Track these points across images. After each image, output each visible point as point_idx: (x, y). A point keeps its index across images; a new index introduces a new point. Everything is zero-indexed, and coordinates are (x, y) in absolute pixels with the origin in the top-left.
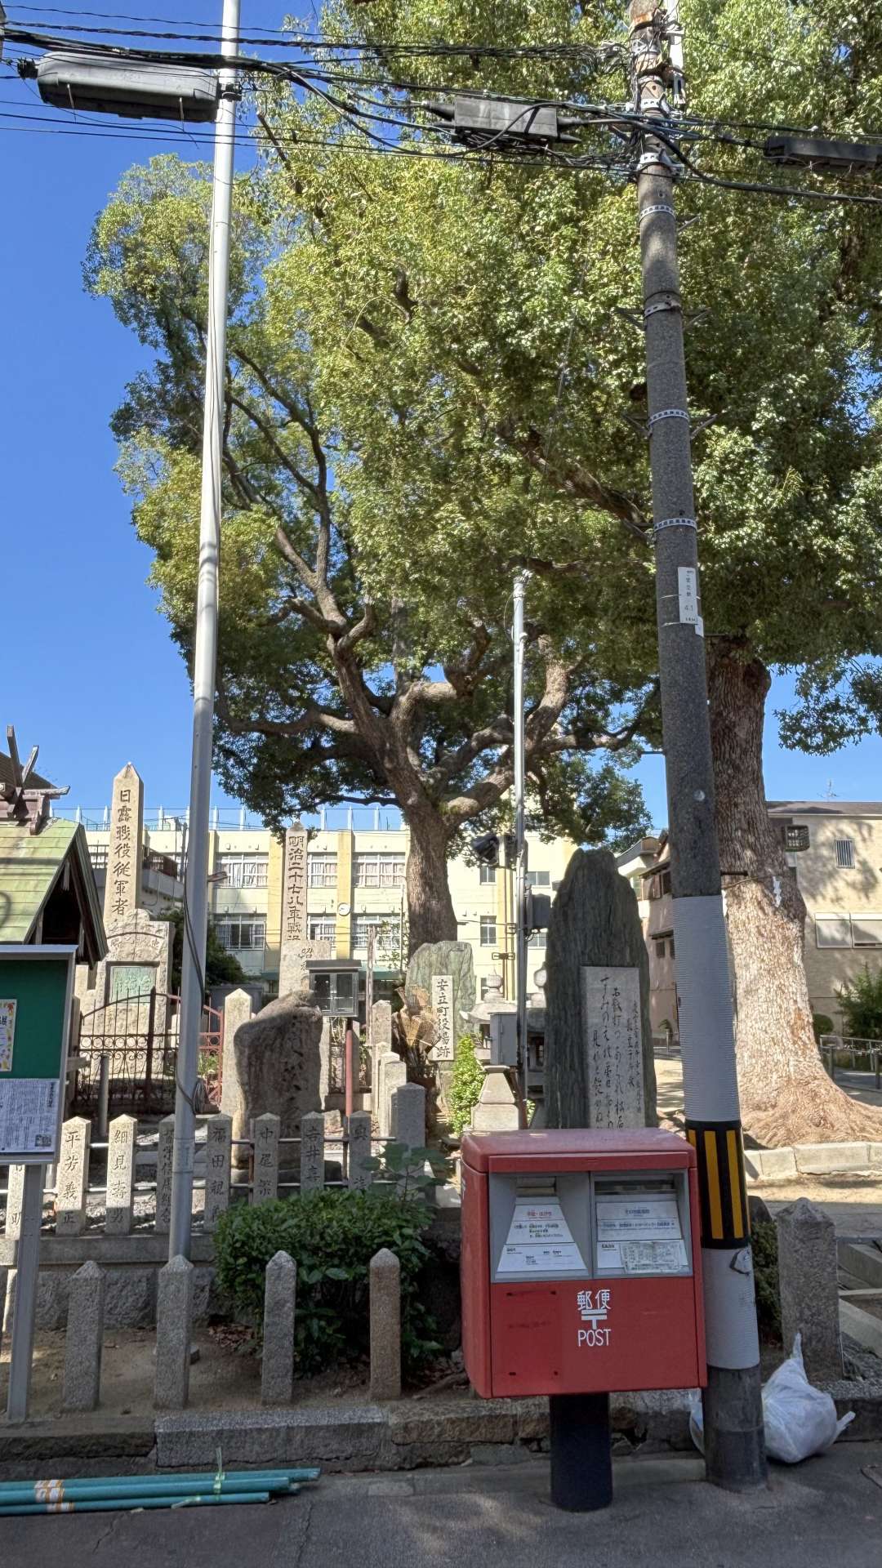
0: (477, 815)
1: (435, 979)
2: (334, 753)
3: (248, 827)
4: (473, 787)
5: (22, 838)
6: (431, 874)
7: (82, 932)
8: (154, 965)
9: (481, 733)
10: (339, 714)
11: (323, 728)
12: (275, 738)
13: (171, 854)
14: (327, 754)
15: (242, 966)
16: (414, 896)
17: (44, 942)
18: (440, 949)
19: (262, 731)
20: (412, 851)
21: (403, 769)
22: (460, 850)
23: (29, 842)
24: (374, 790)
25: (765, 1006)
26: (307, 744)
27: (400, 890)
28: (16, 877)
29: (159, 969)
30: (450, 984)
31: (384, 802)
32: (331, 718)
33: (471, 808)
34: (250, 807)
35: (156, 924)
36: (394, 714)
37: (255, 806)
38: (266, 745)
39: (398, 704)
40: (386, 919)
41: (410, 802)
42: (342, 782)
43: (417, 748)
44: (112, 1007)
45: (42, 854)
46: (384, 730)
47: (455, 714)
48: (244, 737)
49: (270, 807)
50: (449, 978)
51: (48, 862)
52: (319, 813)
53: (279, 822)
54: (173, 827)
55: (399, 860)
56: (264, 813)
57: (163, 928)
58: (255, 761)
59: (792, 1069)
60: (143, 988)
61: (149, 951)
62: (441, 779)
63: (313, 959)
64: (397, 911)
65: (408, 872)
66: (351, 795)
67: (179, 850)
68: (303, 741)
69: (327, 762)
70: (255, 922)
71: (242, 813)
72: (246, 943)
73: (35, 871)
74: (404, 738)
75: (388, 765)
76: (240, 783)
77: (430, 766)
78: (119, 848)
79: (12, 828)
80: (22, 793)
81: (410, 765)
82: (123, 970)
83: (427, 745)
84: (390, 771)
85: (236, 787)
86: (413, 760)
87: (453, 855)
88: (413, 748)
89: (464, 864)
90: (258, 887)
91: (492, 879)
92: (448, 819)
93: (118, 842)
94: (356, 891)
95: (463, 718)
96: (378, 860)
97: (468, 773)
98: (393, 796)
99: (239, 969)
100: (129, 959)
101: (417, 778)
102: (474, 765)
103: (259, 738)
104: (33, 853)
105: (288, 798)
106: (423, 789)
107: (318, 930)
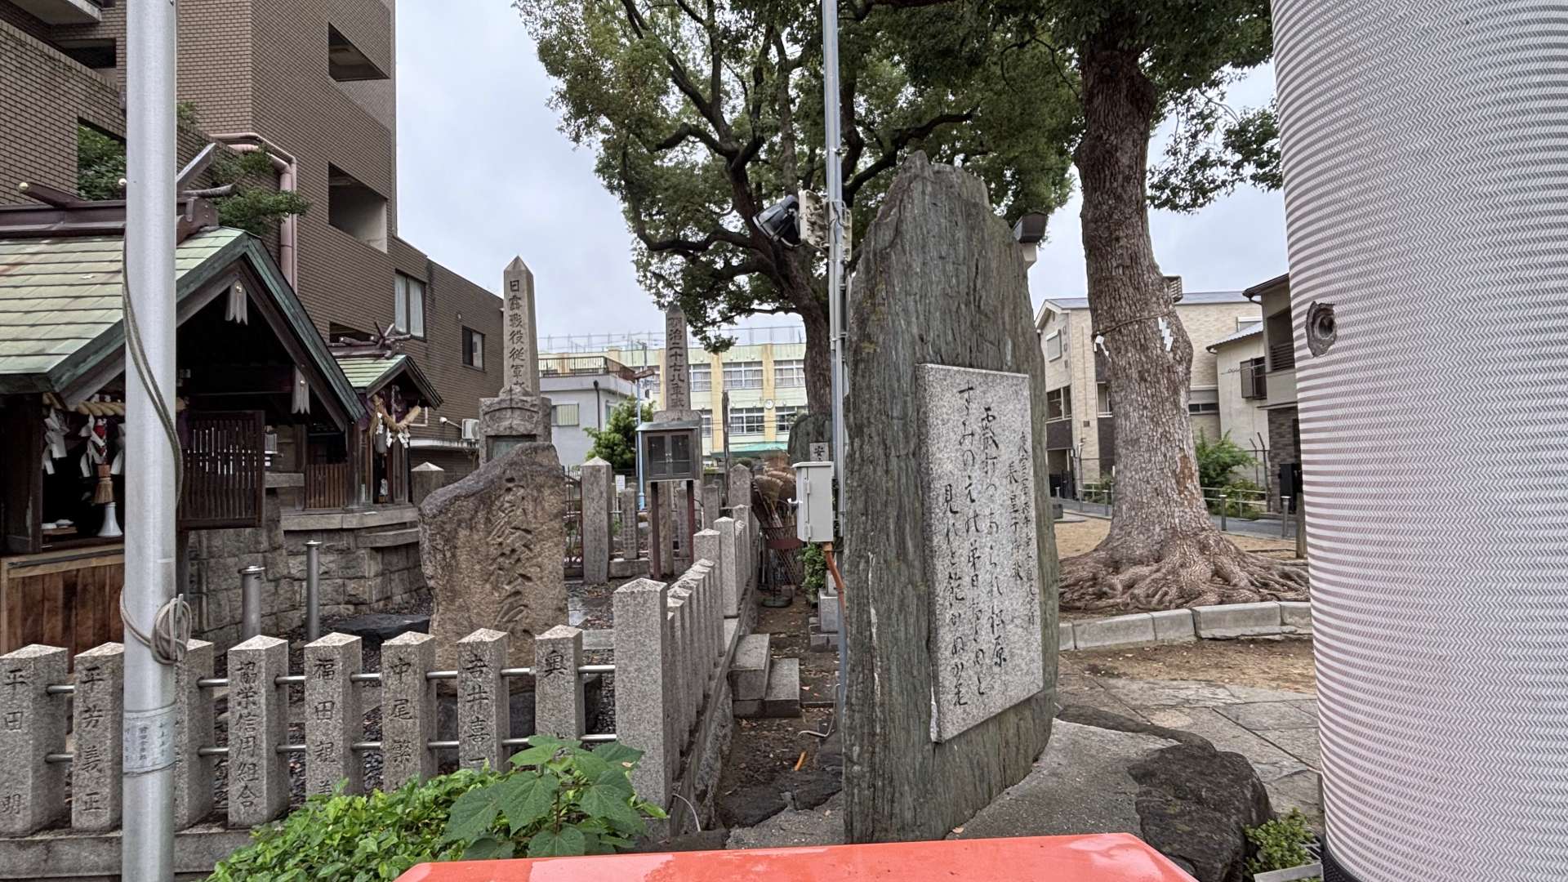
25: (1147, 456)
59: (1177, 521)
78: (512, 335)
93: (511, 329)
94: (778, 389)
96: (794, 366)
100: (507, 433)
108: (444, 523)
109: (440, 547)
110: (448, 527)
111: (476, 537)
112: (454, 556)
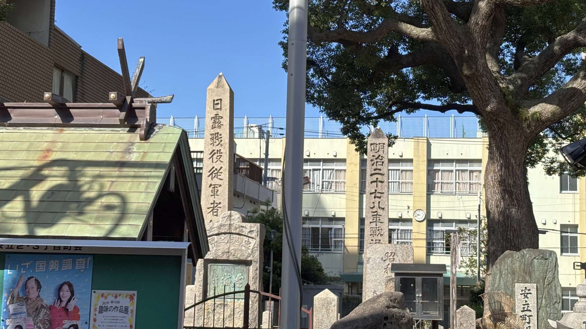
0: (559, 122)
1: (519, 287)
2: (411, 61)
3: (327, 135)
4: (553, 93)
5: (133, 144)
6: (511, 182)
7: (186, 231)
8: (247, 263)
9: (565, 36)
10: (416, 22)
11: (402, 36)
12: (354, 47)
13: (256, 160)
14: (404, 63)
15: (323, 267)
16: (492, 204)
17: (155, 239)
18: (523, 256)
19: (340, 41)
20: (491, 158)
21: (482, 76)
22: (540, 158)
23: (139, 148)
24: (451, 97)
26: (385, 52)
27: (477, 198)
28: (129, 180)
29: (251, 268)
30: (534, 292)
31: (461, 109)
32: (409, 26)
33: (554, 114)
34: (329, 115)
35: (248, 225)
36: (473, 19)
37: (333, 114)
38: (344, 54)
39: (477, 9)
40: (462, 226)
41: (489, 108)
42: (419, 90)
43: (496, 53)
44: (210, 302)
45: (152, 158)
46: (462, 37)
47: (536, 18)
48: (323, 47)
49: (348, 115)
50: (532, 287)
51: (157, 166)
52: (395, 120)
53: (357, 129)
54: (257, 135)
55: (475, 167)
56: (342, 121)
57: (254, 229)
58: (334, 70)
60: (237, 285)
61: (241, 250)
62: (521, 86)
63: (397, 262)
64: (473, 218)
65: (486, 179)
66: (427, 102)
67: (263, 156)
68: (381, 50)
69: (404, 70)
70: (335, 226)
71: (321, 120)
72: (326, 246)
73: (146, 174)
74: (483, 44)
75: (466, 72)
76: (320, 92)
77: (508, 73)
78: (213, 153)
79: (123, 134)
80: (132, 101)
81: (489, 72)
82: (219, 267)
83: (505, 51)
84: (468, 77)
85: (316, 95)
86: (492, 66)
87: (533, 163)
88: (492, 55)
89: (544, 172)
90: (336, 192)
91: (574, 187)
92: (529, 126)
93: (211, 148)
94: (432, 197)
95: (545, 23)
96: (454, 167)
97: (549, 78)
98: (470, 103)
99: (320, 270)
100: (225, 257)
101: (497, 84)
102: (557, 70)
103: (338, 47)
104: (143, 157)
105: (366, 106)
106: (503, 95)
107: (394, 236)
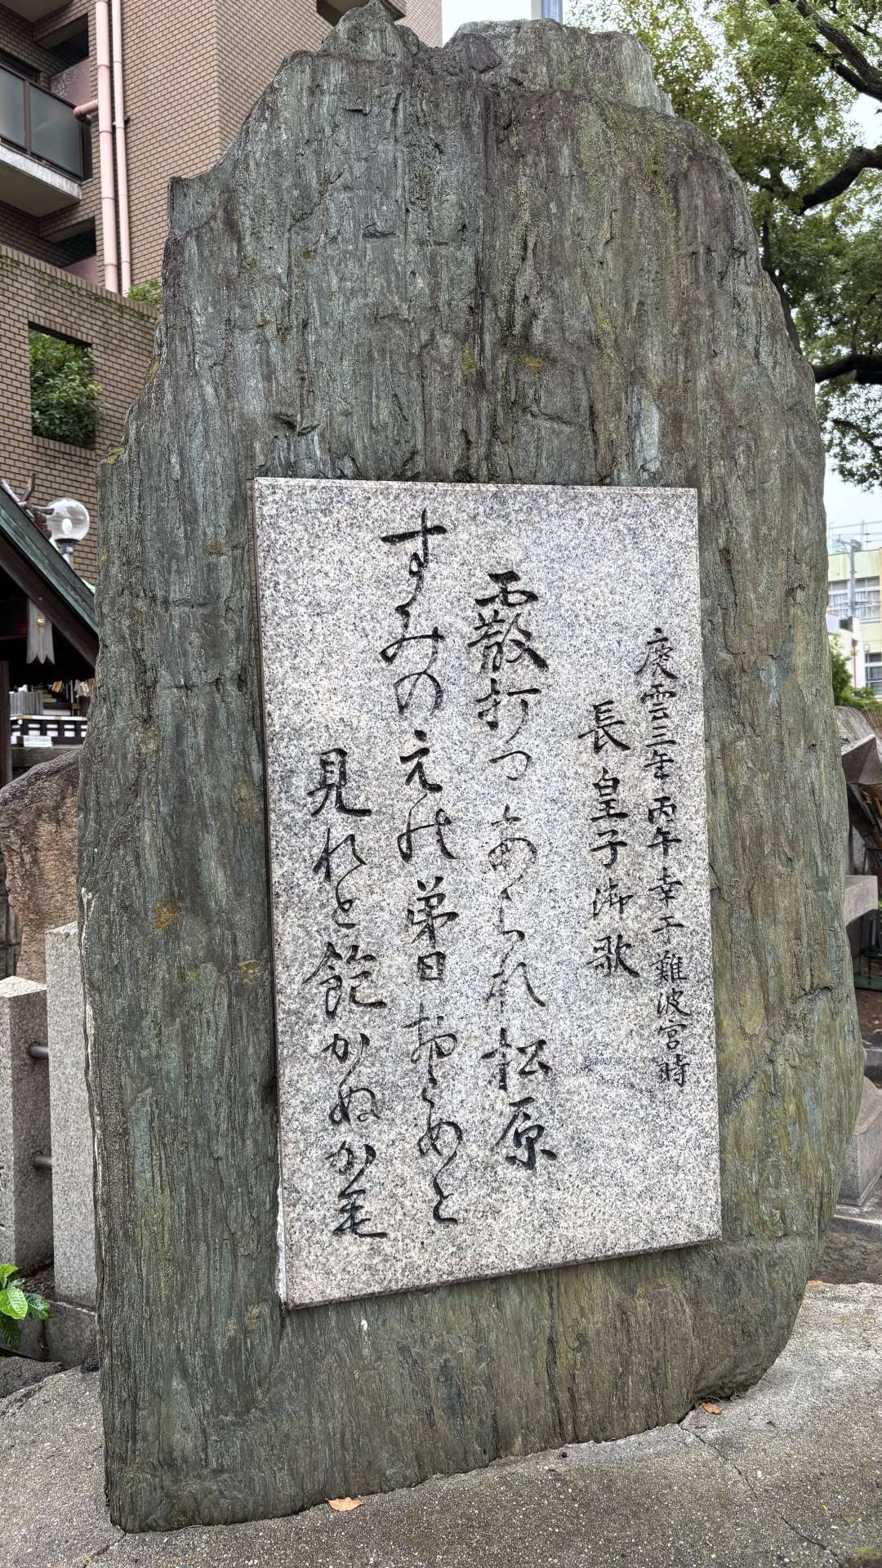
108: (18, 813)
109: (15, 847)
110: (24, 818)
111: (67, 835)
112: (35, 861)
